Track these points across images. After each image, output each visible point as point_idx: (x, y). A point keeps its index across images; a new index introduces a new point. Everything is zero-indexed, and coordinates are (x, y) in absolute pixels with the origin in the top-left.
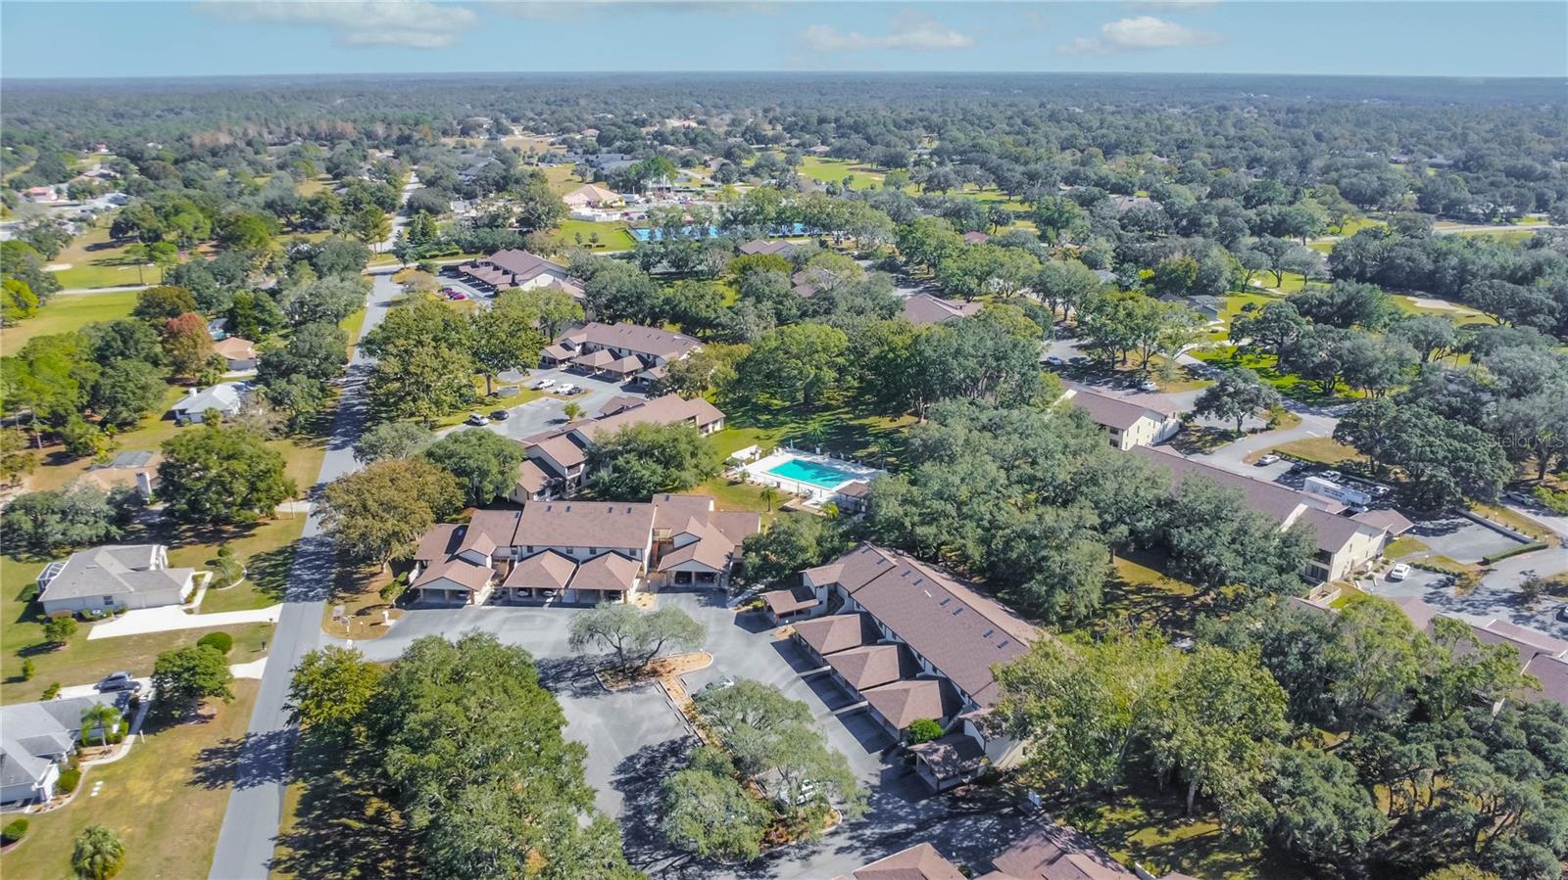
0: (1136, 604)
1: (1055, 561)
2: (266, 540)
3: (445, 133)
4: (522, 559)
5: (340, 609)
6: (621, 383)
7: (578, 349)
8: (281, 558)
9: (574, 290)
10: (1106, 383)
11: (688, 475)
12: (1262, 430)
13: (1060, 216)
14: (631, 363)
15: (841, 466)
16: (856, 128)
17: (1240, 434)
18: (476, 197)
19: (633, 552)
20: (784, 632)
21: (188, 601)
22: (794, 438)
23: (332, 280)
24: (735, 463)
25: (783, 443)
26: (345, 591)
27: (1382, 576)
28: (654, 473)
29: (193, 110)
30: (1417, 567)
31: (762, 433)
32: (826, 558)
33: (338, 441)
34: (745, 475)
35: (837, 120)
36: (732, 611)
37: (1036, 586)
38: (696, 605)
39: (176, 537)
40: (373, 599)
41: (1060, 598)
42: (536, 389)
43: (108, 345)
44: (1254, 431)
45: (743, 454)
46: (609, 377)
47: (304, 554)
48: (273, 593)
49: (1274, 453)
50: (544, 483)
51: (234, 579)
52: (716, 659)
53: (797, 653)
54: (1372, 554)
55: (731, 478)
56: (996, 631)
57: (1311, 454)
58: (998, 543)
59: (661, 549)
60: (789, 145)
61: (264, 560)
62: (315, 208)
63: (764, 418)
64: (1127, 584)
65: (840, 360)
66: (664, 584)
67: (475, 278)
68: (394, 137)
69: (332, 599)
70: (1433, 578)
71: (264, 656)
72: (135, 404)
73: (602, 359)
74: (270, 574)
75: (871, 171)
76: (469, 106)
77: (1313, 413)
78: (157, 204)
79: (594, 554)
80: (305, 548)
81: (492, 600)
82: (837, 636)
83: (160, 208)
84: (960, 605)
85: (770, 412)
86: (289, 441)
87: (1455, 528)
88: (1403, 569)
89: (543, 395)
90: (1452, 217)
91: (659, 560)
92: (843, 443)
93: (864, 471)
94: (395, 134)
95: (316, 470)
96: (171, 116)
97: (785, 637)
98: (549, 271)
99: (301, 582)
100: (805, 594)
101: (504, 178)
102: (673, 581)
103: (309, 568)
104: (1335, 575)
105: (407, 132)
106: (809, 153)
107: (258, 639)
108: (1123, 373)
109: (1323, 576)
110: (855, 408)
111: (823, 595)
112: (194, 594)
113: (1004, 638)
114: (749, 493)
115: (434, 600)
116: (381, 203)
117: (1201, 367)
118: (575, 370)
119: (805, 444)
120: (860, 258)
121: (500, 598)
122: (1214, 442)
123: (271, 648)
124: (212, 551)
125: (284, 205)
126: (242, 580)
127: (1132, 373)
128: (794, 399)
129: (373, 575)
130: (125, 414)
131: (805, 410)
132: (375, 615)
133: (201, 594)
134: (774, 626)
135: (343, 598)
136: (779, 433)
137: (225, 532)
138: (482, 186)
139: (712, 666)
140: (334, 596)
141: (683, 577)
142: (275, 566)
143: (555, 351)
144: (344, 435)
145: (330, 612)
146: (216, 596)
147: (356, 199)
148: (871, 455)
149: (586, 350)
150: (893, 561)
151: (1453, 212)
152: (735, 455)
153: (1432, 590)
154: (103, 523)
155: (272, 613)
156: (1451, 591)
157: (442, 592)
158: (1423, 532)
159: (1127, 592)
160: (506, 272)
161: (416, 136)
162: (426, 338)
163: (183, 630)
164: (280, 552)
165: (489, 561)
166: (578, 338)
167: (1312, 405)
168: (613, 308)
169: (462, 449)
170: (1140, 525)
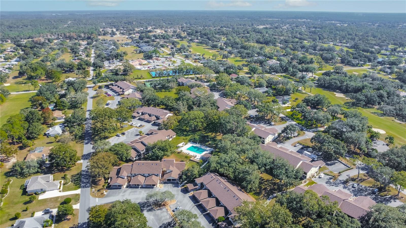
0: (266, 185)
1: (248, 178)
2: (74, 171)
3: (99, 35)
4: (133, 176)
5: (94, 190)
6: (151, 123)
7: (141, 113)
8: (78, 176)
9: (138, 95)
10: (263, 122)
11: (169, 153)
12: (296, 136)
13: (255, 69)
14: (154, 118)
15: (203, 148)
16: (205, 35)
17: (291, 138)
18: (110, 60)
19: (158, 175)
20: (191, 194)
21: (59, 189)
22: (192, 139)
23: (79, 93)
24: (179, 147)
25: (190, 141)
26: (94, 185)
27: (318, 177)
28: (161, 153)
29: (31, 25)
30: (325, 174)
31: (185, 138)
32: (200, 176)
33: (86, 141)
34: (181, 151)
35: (200, 32)
36: (180, 188)
37: (244, 184)
38: (172, 187)
39: (53, 171)
40: (100, 187)
41: (249, 186)
42: (131, 125)
43: (28, 116)
44: (294, 137)
45: (180, 145)
46: (148, 122)
47: (83, 175)
48: (78, 186)
49: (298, 143)
50: (136, 155)
51: (69, 182)
52: (177, 201)
53: (194, 199)
54: (316, 171)
55: (178, 151)
56: (236, 196)
57: (306, 143)
58: (237, 173)
59: (164, 173)
60: (188, 39)
61: (75, 177)
62: (71, 67)
63: (185, 133)
64: (264, 179)
65: (202, 120)
66: (165, 182)
67: (113, 89)
68: (86, 37)
69: (92, 187)
70: (328, 177)
71: (79, 202)
72: (38, 133)
73: (146, 117)
74: (77, 180)
75: (209, 49)
76: (104, 24)
77: (308, 131)
78: (30, 66)
79: (149, 175)
80: (83, 173)
81: (127, 187)
82: (202, 195)
83: (31, 67)
84: (229, 189)
85: (186, 131)
86: (75, 142)
87: (334, 164)
88: (322, 175)
89: (133, 127)
90: (349, 65)
91: (164, 176)
92: (203, 141)
93: (208, 149)
94: (87, 36)
95: (82, 150)
96: (25, 27)
97: (191, 195)
98: (132, 88)
99: (84, 183)
100: (195, 185)
101: (117, 55)
102: (167, 181)
103: (85, 179)
104: (308, 177)
105: (90, 36)
106: (193, 42)
107: (77, 198)
108: (267, 119)
109: (305, 177)
110: (206, 130)
111: (199, 185)
112: (60, 186)
113: (237, 198)
114: (182, 155)
115: (114, 187)
116: (87, 65)
117: (284, 117)
118: (140, 119)
119: (194, 141)
120: (206, 82)
121: (129, 186)
122: (286, 140)
123: (80, 201)
124: (62, 174)
125: (62, 66)
126: (70, 182)
127: (269, 119)
128: (191, 128)
129: (100, 180)
130: (35, 136)
131: (194, 131)
132: (102, 191)
133: (62, 186)
134: (189, 192)
135: (94, 187)
136: (189, 138)
137: (64, 169)
138: (112, 57)
139: (176, 203)
140: (92, 186)
141: (169, 180)
142: (77, 178)
143: (135, 114)
144: (88, 140)
145: (91, 190)
146: (65, 187)
147: (81, 64)
148: (210, 144)
149: (143, 114)
150: (214, 177)
151: (349, 64)
152: (179, 145)
153: (328, 180)
154: (36, 169)
155: (78, 191)
156: (332, 181)
157: (116, 185)
158: (328, 165)
159: (264, 181)
160: (121, 88)
161: (92, 37)
162: (107, 117)
163: (59, 197)
164: (78, 174)
165: (126, 178)
166: (141, 110)
167: (308, 129)
168: (148, 102)
169: (117, 149)
170: (267, 167)
